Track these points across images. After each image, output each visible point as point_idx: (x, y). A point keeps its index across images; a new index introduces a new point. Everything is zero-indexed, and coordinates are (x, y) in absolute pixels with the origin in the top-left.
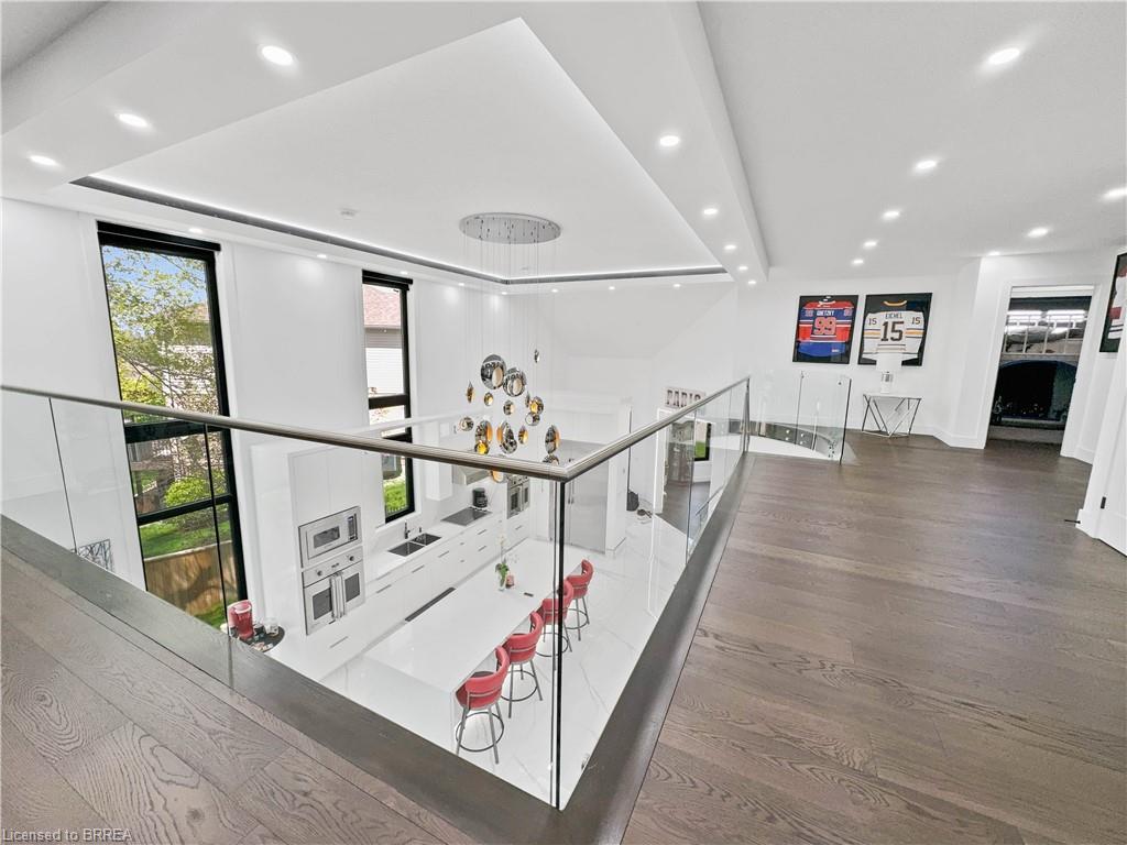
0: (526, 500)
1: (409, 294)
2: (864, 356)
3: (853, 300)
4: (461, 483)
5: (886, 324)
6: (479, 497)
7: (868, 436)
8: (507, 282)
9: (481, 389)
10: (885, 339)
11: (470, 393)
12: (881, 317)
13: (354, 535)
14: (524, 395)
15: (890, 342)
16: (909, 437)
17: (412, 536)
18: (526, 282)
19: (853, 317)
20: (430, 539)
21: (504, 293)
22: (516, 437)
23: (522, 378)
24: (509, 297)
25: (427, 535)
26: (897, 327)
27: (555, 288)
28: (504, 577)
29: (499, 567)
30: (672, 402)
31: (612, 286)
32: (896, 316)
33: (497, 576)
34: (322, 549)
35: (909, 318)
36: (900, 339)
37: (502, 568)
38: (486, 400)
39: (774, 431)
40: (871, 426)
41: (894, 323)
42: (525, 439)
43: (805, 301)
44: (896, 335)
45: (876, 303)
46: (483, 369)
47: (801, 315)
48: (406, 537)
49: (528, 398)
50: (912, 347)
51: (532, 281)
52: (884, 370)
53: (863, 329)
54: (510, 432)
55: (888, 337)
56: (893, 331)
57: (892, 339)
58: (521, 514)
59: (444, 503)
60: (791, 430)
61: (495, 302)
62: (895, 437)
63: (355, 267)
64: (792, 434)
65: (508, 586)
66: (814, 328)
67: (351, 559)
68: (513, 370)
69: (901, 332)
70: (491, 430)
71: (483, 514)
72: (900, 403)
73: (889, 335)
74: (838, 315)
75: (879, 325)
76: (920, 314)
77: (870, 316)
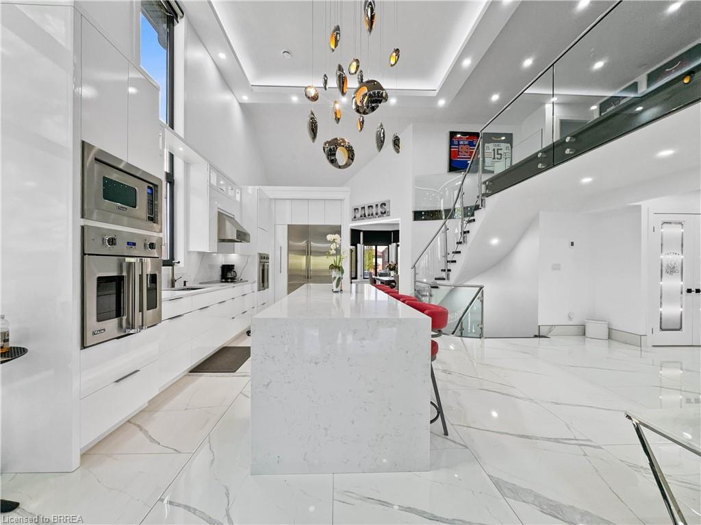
2: (486, 168)
3: (477, 135)
5: (494, 150)
10: (494, 158)
12: (491, 146)
13: (153, 216)
15: (496, 160)
19: (478, 146)
26: (500, 152)
32: (498, 145)
35: (504, 147)
36: (501, 158)
41: (498, 150)
43: (452, 135)
44: (499, 156)
45: (488, 138)
47: (451, 143)
48: (173, 285)
53: (484, 153)
56: (498, 154)
57: (497, 158)
66: (459, 151)
67: (151, 247)
69: (501, 154)
73: (496, 156)
74: (471, 144)
75: (491, 151)
76: (509, 145)
77: (486, 145)
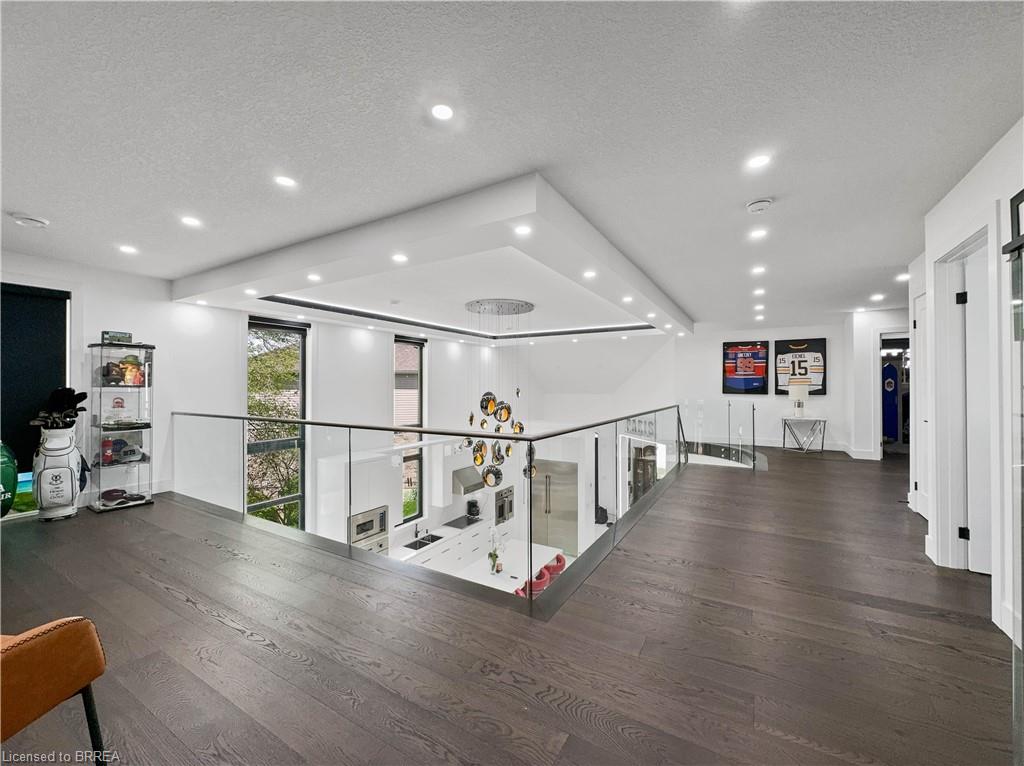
0: (511, 510)
1: (424, 349)
2: (779, 388)
3: (765, 344)
4: (460, 493)
5: (793, 362)
6: (473, 507)
7: (790, 453)
8: (495, 338)
9: (479, 415)
10: (794, 374)
11: (471, 419)
12: (789, 357)
13: (383, 528)
14: (510, 420)
15: (798, 376)
16: (822, 452)
17: (420, 536)
18: (510, 337)
19: (767, 358)
20: (434, 539)
21: (493, 346)
22: (503, 452)
23: (509, 410)
24: (497, 348)
25: (432, 536)
26: (803, 365)
27: (532, 341)
28: (494, 562)
29: (491, 555)
30: (631, 428)
31: (575, 339)
32: (800, 356)
33: (489, 562)
34: (362, 536)
35: (811, 358)
36: (806, 374)
37: (493, 556)
38: (482, 425)
39: (709, 449)
40: (791, 444)
41: (800, 362)
42: (510, 453)
43: (727, 346)
44: (803, 371)
45: (783, 347)
46: (482, 402)
47: (725, 356)
48: (416, 536)
49: (513, 422)
50: (816, 380)
51: (515, 336)
52: (796, 399)
53: (776, 368)
54: (499, 448)
55: (797, 372)
56: (800, 368)
57: (800, 374)
58: (506, 522)
59: (445, 509)
60: (726, 449)
61: (486, 352)
62: (811, 453)
63: (390, 333)
64: (726, 452)
65: (498, 571)
66: (736, 367)
67: (381, 546)
68: (502, 403)
69: (806, 368)
70: (486, 447)
71: (476, 521)
72: (812, 425)
73: (797, 371)
74: (755, 356)
75: (788, 364)
76: (819, 355)
77: (780, 356)
